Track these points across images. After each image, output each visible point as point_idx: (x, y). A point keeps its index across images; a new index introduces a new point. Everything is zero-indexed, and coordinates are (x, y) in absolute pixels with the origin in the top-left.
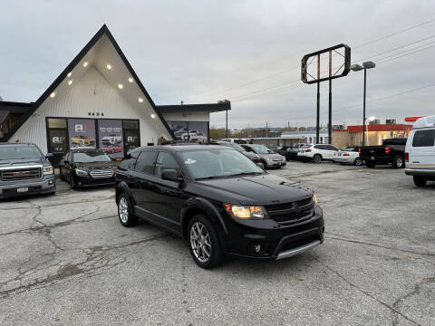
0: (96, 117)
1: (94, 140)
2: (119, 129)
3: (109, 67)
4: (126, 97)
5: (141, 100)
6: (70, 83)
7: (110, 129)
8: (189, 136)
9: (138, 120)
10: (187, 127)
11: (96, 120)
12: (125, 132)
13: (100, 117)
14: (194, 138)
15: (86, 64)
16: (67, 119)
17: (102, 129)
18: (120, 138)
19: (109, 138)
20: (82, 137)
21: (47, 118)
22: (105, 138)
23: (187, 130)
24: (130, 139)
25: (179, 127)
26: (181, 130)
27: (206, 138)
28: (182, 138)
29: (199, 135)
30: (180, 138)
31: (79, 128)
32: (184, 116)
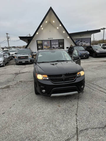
0: (50, 39)
1: (50, 47)
2: (57, 43)
3: (54, 22)
4: (60, 31)
5: (64, 32)
6: (42, 29)
7: (54, 43)
8: (82, 44)
9: (64, 39)
10: (82, 40)
11: (51, 40)
12: (59, 44)
13: (52, 39)
14: (84, 44)
15: (46, 22)
16: (42, 40)
17: (52, 43)
18: (58, 46)
19: (54, 46)
20: (46, 46)
21: (37, 41)
22: (53, 46)
23: (81, 41)
24: (61, 46)
25: (78, 41)
26: (79, 42)
27: (89, 44)
28: (80, 44)
29: (86, 43)
30: (79, 45)
31: (46, 43)
32: (81, 36)
